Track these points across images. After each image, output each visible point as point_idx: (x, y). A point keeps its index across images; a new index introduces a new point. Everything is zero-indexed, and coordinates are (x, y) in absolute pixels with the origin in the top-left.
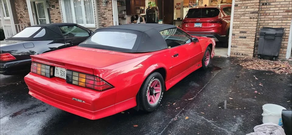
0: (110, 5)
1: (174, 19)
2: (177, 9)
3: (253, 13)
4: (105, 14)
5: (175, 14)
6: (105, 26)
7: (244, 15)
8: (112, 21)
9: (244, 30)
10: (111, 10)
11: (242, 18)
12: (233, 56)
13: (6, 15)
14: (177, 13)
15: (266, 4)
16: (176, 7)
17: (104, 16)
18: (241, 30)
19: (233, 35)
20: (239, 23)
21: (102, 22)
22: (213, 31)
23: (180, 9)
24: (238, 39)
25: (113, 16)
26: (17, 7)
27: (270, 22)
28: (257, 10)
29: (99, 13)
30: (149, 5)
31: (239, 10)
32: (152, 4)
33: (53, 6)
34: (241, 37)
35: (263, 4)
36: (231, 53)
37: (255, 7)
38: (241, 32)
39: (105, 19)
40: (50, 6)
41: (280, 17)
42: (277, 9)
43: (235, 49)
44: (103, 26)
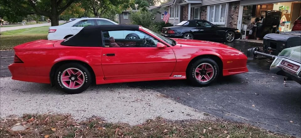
0: (238, 9)
4: (233, 15)
6: (232, 23)
8: (236, 20)
10: (238, 13)
13: (177, 16)
17: (233, 17)
21: (231, 21)
25: (238, 17)
26: (184, 11)
29: (229, 15)
30: (281, 8)
32: (283, 8)
33: (204, 11)
39: (233, 19)
40: (202, 10)
44: (231, 24)
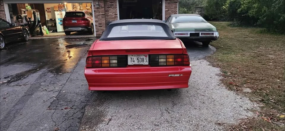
1: (47, 19)
2: (48, 12)
3: (102, 15)
5: (46, 16)
7: (99, 16)
9: (100, 23)
11: (98, 17)
12: (97, 36)
14: (48, 15)
15: (107, 11)
16: (46, 11)
18: (99, 23)
19: (96, 25)
20: (97, 19)
22: (84, 25)
23: (50, 12)
24: (98, 28)
25: (5, 15)
27: (110, 19)
28: (104, 13)
31: (96, 13)
34: (99, 27)
35: (106, 11)
36: (97, 35)
37: (103, 12)
38: (99, 24)
41: (114, 17)
42: (112, 13)
43: (98, 32)
